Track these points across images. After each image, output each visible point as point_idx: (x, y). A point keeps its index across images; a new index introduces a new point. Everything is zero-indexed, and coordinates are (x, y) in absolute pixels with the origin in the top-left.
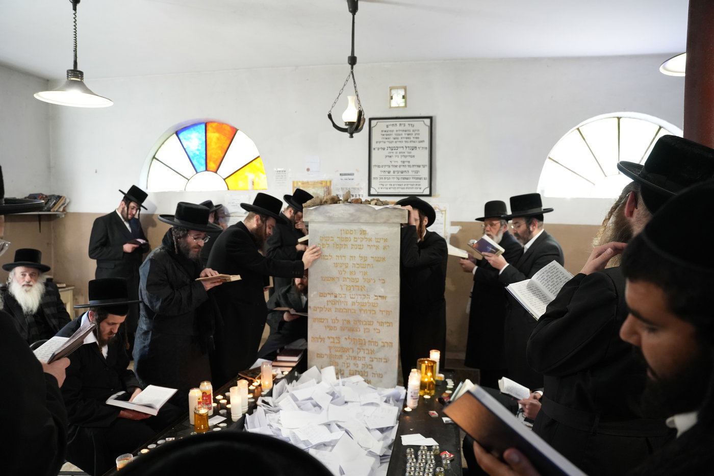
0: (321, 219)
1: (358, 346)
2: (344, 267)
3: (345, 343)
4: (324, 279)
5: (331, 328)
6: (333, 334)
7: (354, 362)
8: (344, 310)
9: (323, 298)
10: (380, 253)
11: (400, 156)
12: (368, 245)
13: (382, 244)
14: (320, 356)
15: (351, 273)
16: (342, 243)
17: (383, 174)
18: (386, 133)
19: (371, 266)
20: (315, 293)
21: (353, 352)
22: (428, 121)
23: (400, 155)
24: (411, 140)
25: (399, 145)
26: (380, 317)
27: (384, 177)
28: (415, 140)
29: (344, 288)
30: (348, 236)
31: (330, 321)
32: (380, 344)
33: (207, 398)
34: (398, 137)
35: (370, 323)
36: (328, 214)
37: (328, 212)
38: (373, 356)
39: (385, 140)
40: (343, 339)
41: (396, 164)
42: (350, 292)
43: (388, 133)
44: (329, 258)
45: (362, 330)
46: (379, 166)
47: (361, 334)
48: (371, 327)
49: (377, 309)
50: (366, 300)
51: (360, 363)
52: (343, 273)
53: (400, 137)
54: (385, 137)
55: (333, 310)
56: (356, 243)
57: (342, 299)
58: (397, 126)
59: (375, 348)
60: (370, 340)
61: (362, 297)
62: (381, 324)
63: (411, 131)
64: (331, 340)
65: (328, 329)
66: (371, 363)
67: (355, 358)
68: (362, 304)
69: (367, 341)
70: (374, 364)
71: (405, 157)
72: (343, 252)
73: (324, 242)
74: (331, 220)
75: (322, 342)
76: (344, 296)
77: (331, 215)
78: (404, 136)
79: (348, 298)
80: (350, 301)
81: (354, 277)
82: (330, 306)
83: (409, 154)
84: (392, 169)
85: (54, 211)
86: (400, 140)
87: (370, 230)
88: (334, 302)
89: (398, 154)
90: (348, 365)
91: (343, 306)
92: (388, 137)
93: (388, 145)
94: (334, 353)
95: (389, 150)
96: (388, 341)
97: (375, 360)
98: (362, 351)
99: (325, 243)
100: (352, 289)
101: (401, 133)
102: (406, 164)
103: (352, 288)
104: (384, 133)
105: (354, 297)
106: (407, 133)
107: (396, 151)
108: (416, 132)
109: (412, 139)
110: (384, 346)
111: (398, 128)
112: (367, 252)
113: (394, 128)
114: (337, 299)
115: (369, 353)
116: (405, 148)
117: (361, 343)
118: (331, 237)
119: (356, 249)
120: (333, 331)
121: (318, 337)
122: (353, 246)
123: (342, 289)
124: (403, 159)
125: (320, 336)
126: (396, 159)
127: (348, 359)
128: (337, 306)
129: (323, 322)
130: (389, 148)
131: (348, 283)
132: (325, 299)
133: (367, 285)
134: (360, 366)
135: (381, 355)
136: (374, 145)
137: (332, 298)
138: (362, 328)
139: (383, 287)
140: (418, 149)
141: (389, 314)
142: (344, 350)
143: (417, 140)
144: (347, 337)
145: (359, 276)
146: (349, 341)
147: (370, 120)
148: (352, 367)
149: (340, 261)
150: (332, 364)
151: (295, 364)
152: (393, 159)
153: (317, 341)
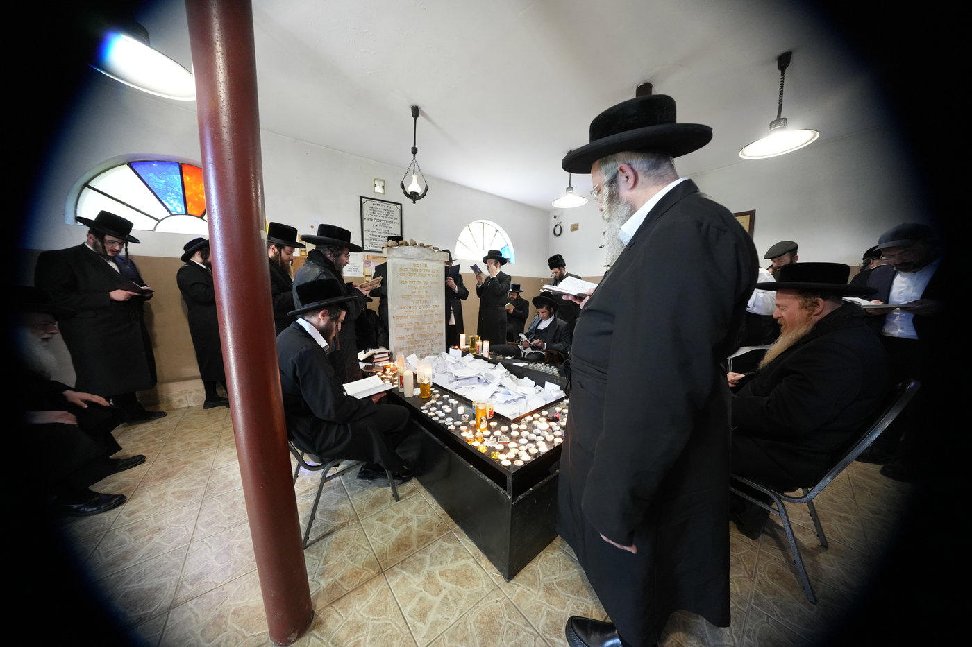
0: (400, 255)
1: (425, 338)
2: (414, 288)
3: (417, 338)
4: (402, 297)
5: (408, 330)
6: (409, 333)
7: (423, 348)
8: (416, 317)
9: (402, 309)
10: (435, 279)
11: (382, 227)
12: (428, 274)
13: (435, 273)
14: (400, 350)
15: (419, 292)
16: (414, 272)
17: (372, 237)
18: (373, 209)
19: (430, 287)
20: (397, 307)
21: (422, 343)
22: (399, 206)
25: (381, 218)
26: (436, 318)
27: (372, 239)
29: (415, 302)
30: (416, 268)
31: (407, 324)
32: (437, 334)
35: (430, 323)
36: (405, 253)
37: (404, 251)
38: (433, 343)
39: (372, 214)
40: (415, 336)
41: (380, 231)
42: (419, 304)
44: (405, 282)
45: (426, 328)
46: (369, 231)
47: (426, 330)
48: (431, 325)
49: (434, 314)
50: (428, 309)
51: (426, 349)
52: (414, 292)
53: (382, 213)
54: (372, 211)
55: (409, 317)
56: (421, 273)
57: (414, 310)
58: (380, 206)
59: (433, 338)
60: (431, 333)
61: (426, 306)
62: (437, 322)
63: (389, 211)
64: (408, 337)
65: (406, 330)
66: (432, 347)
67: (423, 346)
68: (426, 312)
69: (429, 334)
70: (434, 347)
71: (386, 227)
72: (414, 278)
73: (401, 271)
74: (406, 257)
76: (415, 307)
77: (407, 253)
78: (384, 213)
79: (418, 308)
80: (419, 310)
81: (420, 294)
82: (407, 314)
83: (388, 226)
84: (378, 234)
86: (382, 215)
87: (430, 265)
88: (409, 312)
89: (381, 225)
90: (419, 351)
91: (414, 314)
92: (374, 212)
93: (373, 217)
94: (410, 345)
97: (434, 345)
98: (427, 341)
101: (383, 210)
103: (420, 301)
104: (371, 209)
105: (421, 307)
106: (387, 211)
107: (380, 222)
108: (392, 212)
109: (390, 216)
110: (439, 336)
111: (380, 207)
112: (429, 279)
113: (378, 207)
114: (411, 310)
115: (431, 341)
116: (385, 221)
117: (425, 336)
118: (406, 268)
119: (421, 276)
122: (419, 275)
124: (385, 229)
126: (380, 228)
127: (419, 348)
128: (411, 314)
129: (403, 326)
130: (375, 220)
131: (417, 298)
132: (404, 311)
133: (428, 300)
134: (426, 351)
135: (437, 341)
136: (365, 216)
137: (408, 309)
138: (426, 326)
139: (437, 300)
140: (394, 223)
142: (417, 342)
143: (393, 217)
144: (418, 334)
145: (424, 294)
146: (419, 336)
147: (361, 198)
148: (422, 353)
149: (412, 284)
150: (410, 353)
151: (389, 358)
152: (378, 227)
153: (399, 340)
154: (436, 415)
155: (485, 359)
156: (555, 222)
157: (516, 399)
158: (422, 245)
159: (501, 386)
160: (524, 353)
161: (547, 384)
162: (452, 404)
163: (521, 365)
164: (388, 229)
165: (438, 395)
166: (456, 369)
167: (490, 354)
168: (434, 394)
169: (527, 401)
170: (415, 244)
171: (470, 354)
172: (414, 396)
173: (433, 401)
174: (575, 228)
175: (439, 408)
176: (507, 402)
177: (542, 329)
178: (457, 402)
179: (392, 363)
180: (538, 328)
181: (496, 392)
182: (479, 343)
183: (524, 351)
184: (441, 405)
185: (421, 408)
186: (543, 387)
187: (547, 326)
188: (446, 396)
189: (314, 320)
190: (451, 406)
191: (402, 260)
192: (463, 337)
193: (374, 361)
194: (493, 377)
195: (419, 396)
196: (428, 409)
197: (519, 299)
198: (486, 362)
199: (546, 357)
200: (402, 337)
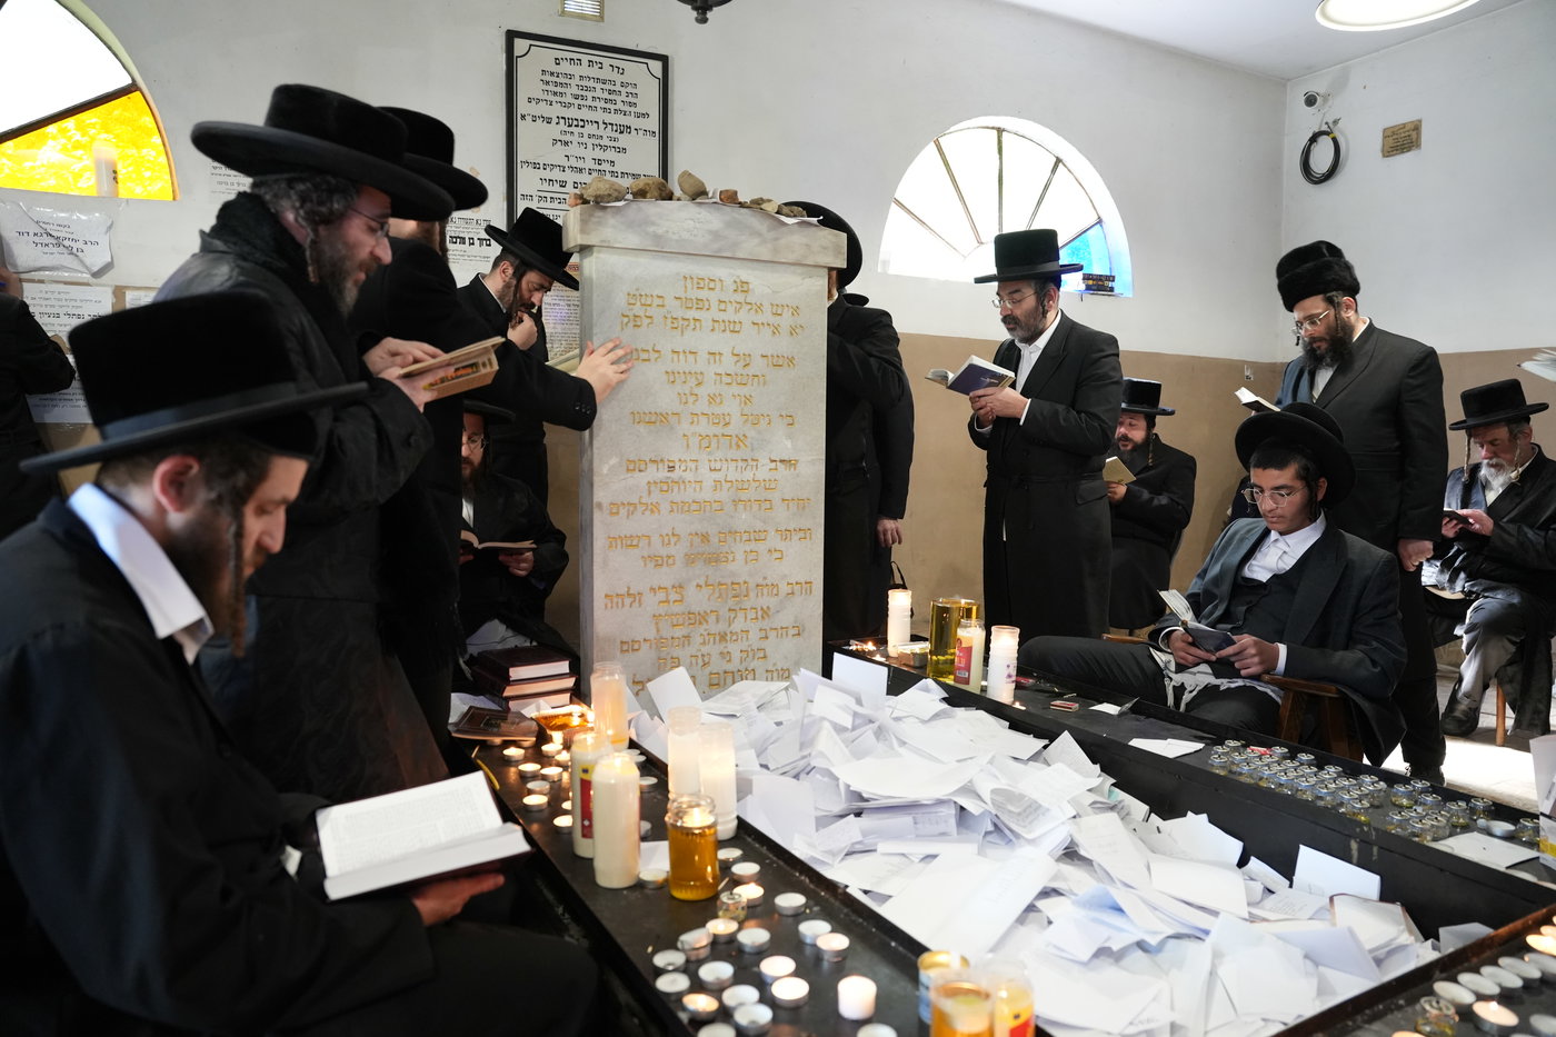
0: (633, 240)
1: (731, 603)
2: (692, 382)
3: (697, 600)
4: (638, 418)
5: (658, 561)
6: (666, 577)
7: (721, 647)
8: (694, 507)
9: (637, 474)
10: (783, 345)
11: (590, 146)
12: (754, 324)
13: (786, 320)
14: (628, 646)
15: (712, 398)
16: (691, 314)
17: (546, 186)
18: (555, 79)
19: (761, 379)
20: (614, 461)
21: (718, 621)
22: (656, 66)
23: (590, 142)
24: (617, 107)
25: (585, 114)
26: (782, 515)
27: (549, 195)
28: (627, 108)
29: (694, 441)
30: (703, 294)
31: (656, 540)
32: (784, 589)
34: (584, 93)
35: (758, 536)
36: (651, 229)
37: (653, 224)
38: (765, 624)
39: (551, 97)
40: (691, 590)
41: (580, 164)
42: (709, 453)
43: (558, 80)
44: (654, 356)
45: (740, 556)
46: (536, 166)
47: (738, 567)
48: (762, 547)
49: (776, 496)
52: (691, 399)
53: (590, 95)
54: (551, 88)
55: (665, 507)
56: (722, 316)
57: (689, 476)
58: (582, 67)
59: (771, 602)
60: (760, 581)
61: (740, 464)
62: (786, 535)
63: (618, 84)
64: (661, 595)
65: (651, 565)
66: (764, 644)
67: (723, 637)
68: (741, 486)
69: (752, 585)
70: (769, 645)
71: (604, 148)
72: (689, 340)
73: (638, 310)
74: (659, 246)
75: (637, 603)
76: (693, 465)
77: (660, 232)
78: (598, 93)
79: (704, 470)
80: (709, 478)
81: (718, 410)
82: (656, 496)
83: (613, 144)
84: (570, 177)
86: (589, 102)
87: (762, 282)
88: (666, 486)
89: (585, 139)
90: (706, 659)
91: (689, 494)
92: (558, 89)
93: (555, 111)
94: (667, 632)
95: (562, 126)
96: (803, 581)
97: (772, 634)
98: (741, 614)
99: (642, 314)
100: (714, 445)
101: (591, 84)
102: (606, 166)
103: (714, 441)
104: (547, 78)
105: (718, 466)
106: (607, 87)
107: (580, 130)
108: (630, 89)
109: (620, 106)
110: (793, 593)
111: (584, 70)
112: (755, 343)
113: (576, 70)
114: (674, 475)
115: (757, 618)
116: (602, 126)
117: (735, 592)
118: (659, 297)
119: (724, 331)
120: (665, 568)
121: (623, 590)
122: (716, 325)
123: (688, 445)
124: (599, 154)
125: (629, 588)
126: (581, 152)
127: (704, 643)
128: (676, 496)
129: (637, 545)
130: (562, 121)
131: (703, 427)
132: (641, 479)
133: (751, 433)
134: (736, 656)
135: (785, 618)
136: (522, 107)
137: (663, 474)
138: (739, 550)
139: (790, 436)
140: (634, 132)
141: (804, 508)
142: (697, 618)
143: (632, 109)
144: (702, 582)
146: (706, 591)
147: (511, 36)
148: (717, 665)
149: (683, 365)
150: (663, 665)
151: (570, 682)
152: (574, 150)
153: (620, 605)
154: (724, 1014)
155: (997, 709)
156: (1310, 121)
157: (1153, 941)
158: (730, 198)
159: (1071, 854)
160: (1179, 690)
161: (1309, 859)
162: (818, 954)
163: (1172, 748)
164: (610, 155)
165: (751, 892)
166: (859, 755)
167: (1019, 687)
168: (737, 882)
169: (1217, 955)
170: (698, 194)
171: (929, 682)
172: (640, 885)
173: (720, 926)
174: (1402, 140)
175: (747, 969)
176: (1102, 952)
177: (1264, 577)
178: (840, 942)
179: (576, 709)
180: (1247, 573)
181: (1046, 893)
182: (971, 634)
183: (1178, 679)
184: (762, 953)
185: (660, 960)
186: (1287, 868)
187: (1289, 563)
188: (790, 901)
189: (148, 495)
190: (809, 963)
191: (644, 260)
192: (899, 602)
193: (509, 692)
194: (1032, 810)
195: (662, 887)
196: (690, 968)
197: (1152, 441)
198: (998, 726)
199: (1285, 714)
200: (631, 592)
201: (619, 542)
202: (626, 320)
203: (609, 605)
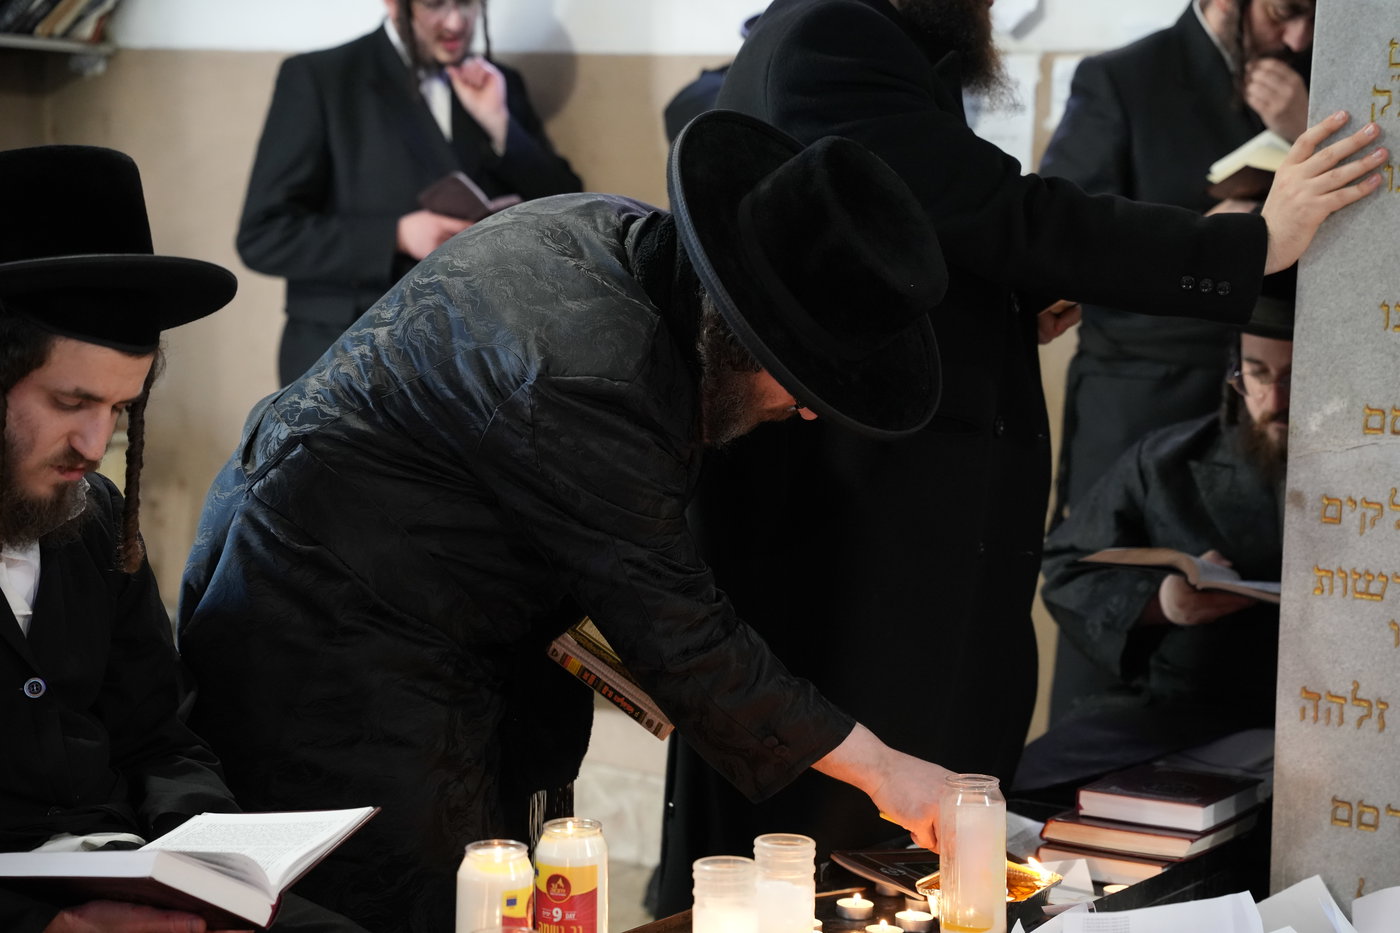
14: (1350, 813)
20: (1334, 407)
33: (570, 916)
75: (1372, 724)
85: (51, 36)
121: (1344, 688)
125: (1357, 686)
129: (1380, 596)
132: (1396, 450)
153: (1335, 718)
200: (1361, 694)
201: (1338, 582)
202: (1382, 100)
203: (1310, 713)
